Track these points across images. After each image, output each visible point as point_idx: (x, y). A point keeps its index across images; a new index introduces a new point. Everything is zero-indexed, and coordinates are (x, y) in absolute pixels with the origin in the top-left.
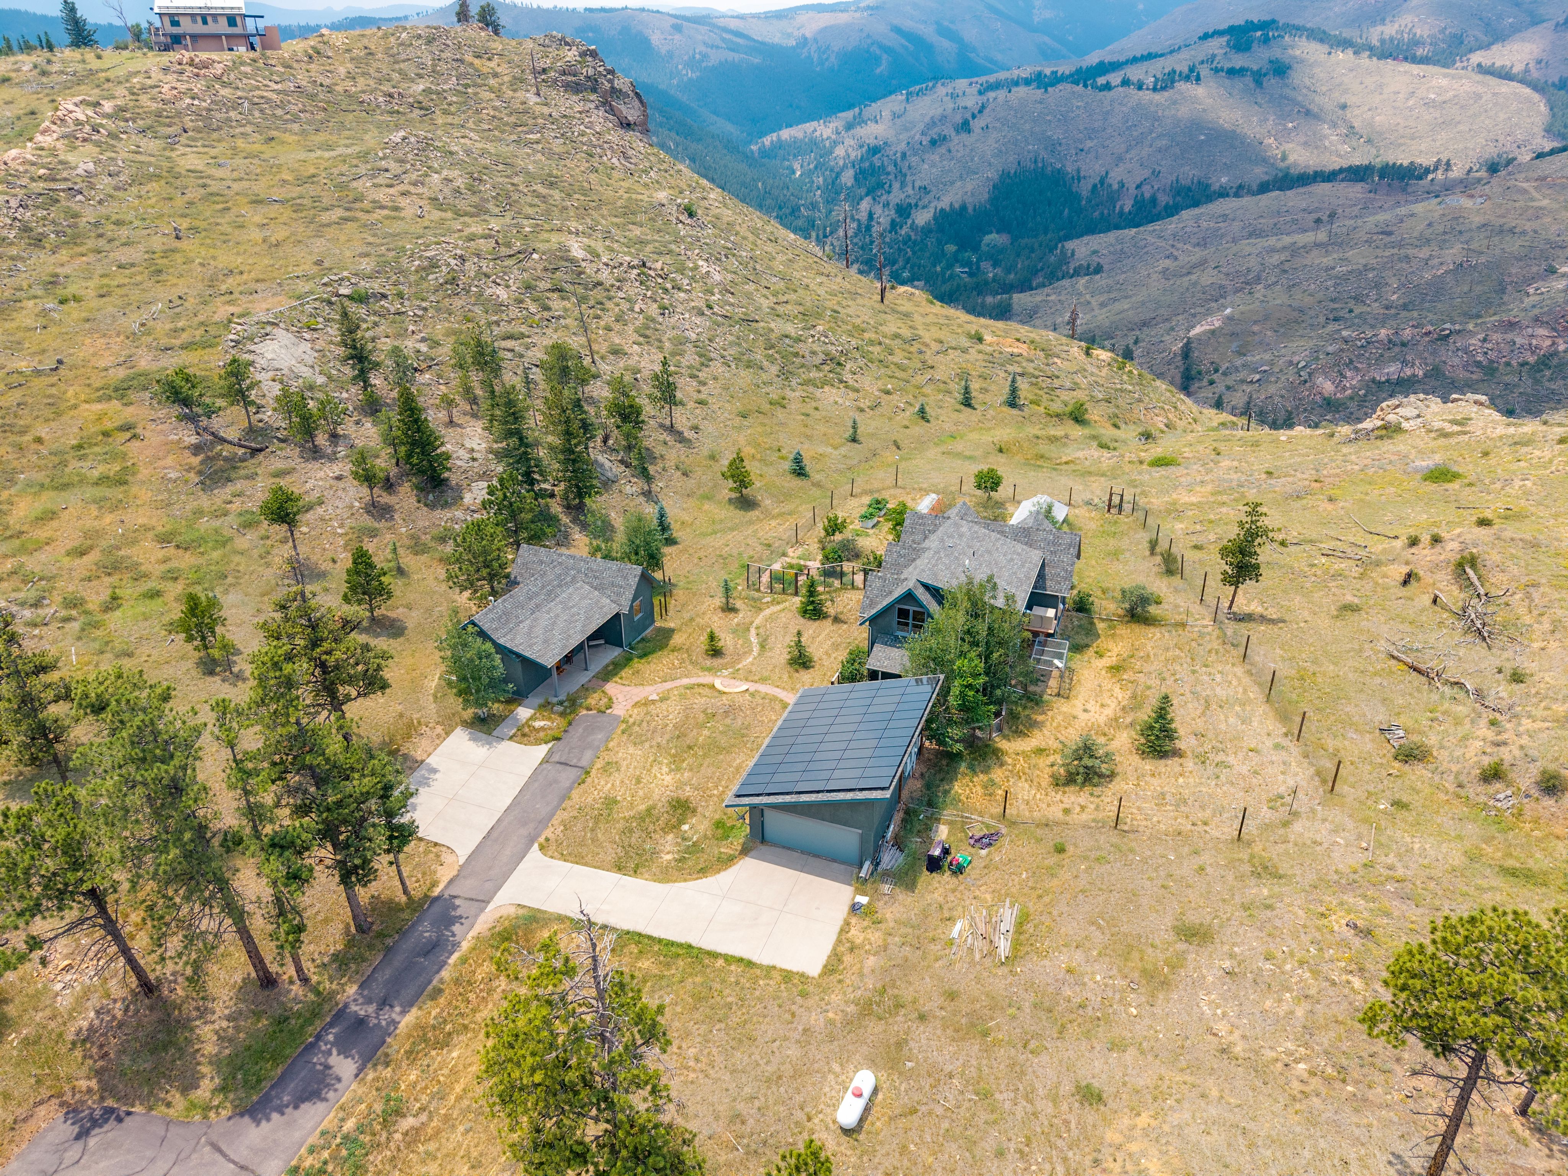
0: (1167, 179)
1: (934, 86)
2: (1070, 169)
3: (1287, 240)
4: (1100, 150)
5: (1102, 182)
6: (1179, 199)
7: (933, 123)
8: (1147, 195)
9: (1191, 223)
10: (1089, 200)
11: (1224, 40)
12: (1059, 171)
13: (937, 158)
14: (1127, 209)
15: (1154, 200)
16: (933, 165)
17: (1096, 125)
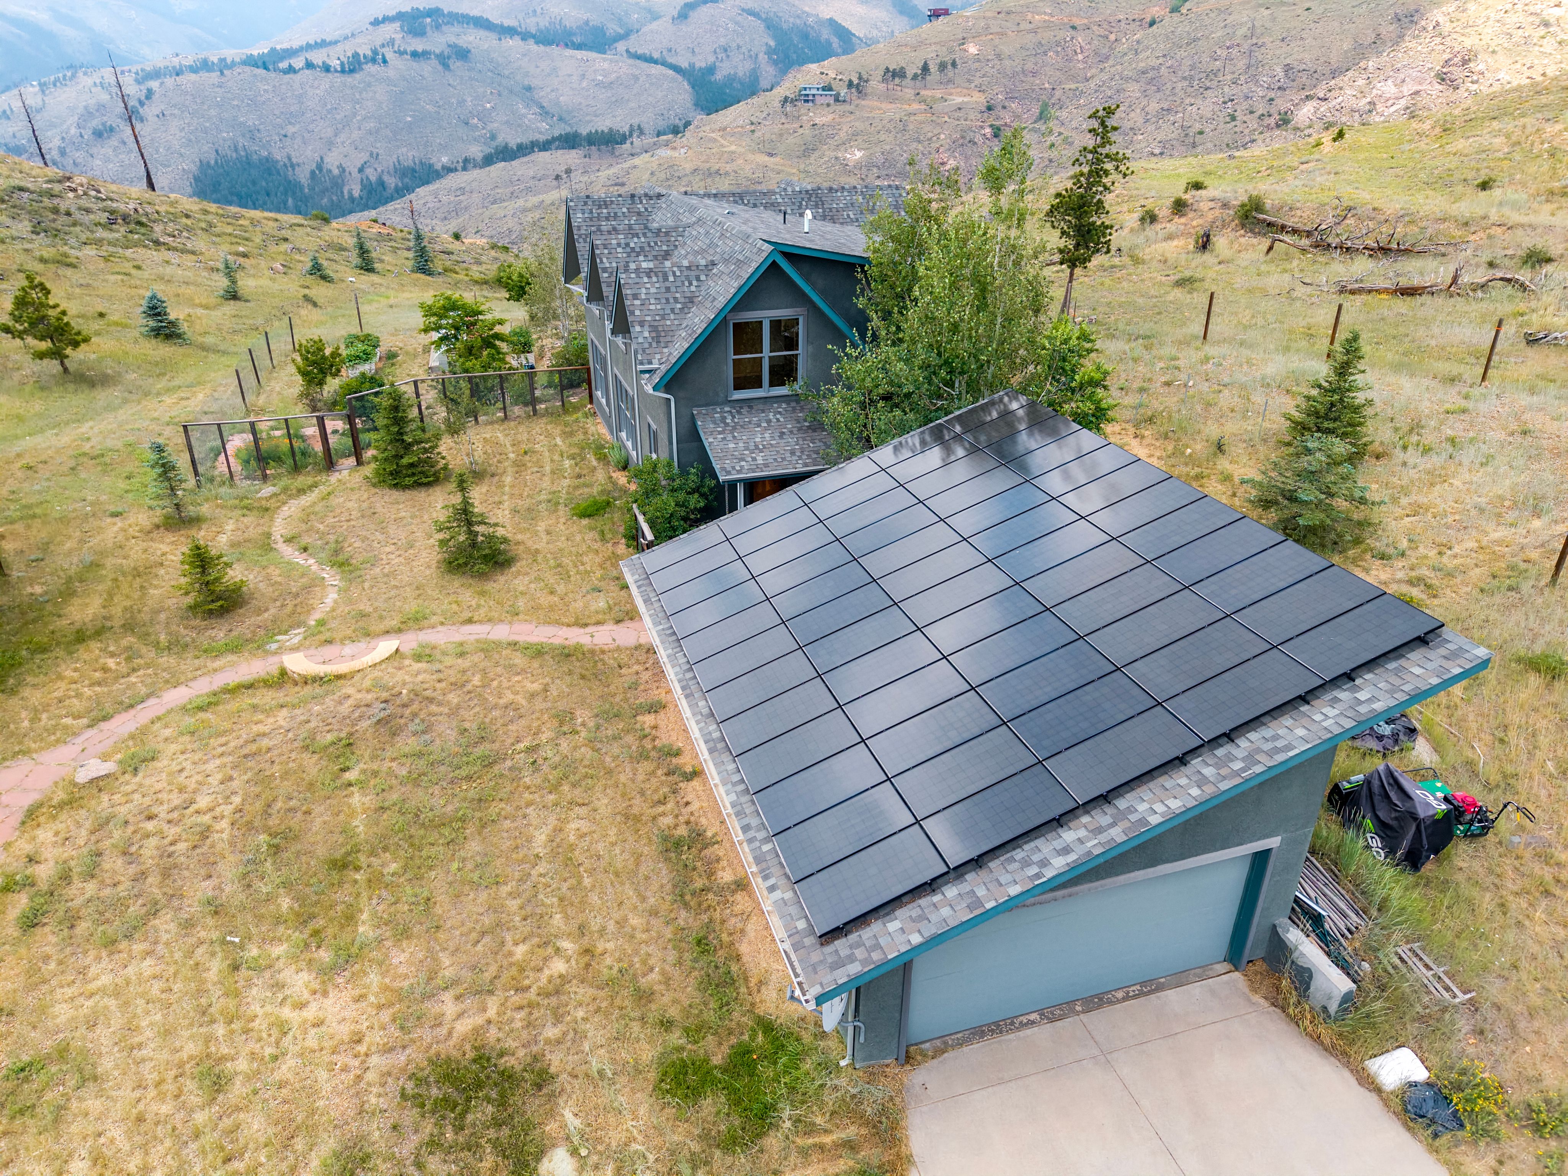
0: (388, 161)
1: (74, 76)
2: (279, 156)
3: (534, 200)
4: (306, 135)
5: (320, 167)
6: (406, 180)
7: (88, 114)
8: (373, 179)
9: (430, 198)
10: (312, 189)
11: (397, 25)
12: (267, 160)
13: (110, 152)
14: (356, 193)
15: (382, 183)
16: (107, 160)
17: (292, 109)
